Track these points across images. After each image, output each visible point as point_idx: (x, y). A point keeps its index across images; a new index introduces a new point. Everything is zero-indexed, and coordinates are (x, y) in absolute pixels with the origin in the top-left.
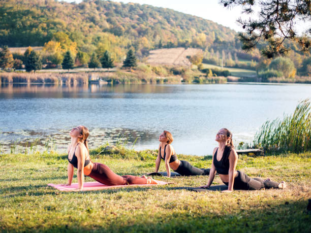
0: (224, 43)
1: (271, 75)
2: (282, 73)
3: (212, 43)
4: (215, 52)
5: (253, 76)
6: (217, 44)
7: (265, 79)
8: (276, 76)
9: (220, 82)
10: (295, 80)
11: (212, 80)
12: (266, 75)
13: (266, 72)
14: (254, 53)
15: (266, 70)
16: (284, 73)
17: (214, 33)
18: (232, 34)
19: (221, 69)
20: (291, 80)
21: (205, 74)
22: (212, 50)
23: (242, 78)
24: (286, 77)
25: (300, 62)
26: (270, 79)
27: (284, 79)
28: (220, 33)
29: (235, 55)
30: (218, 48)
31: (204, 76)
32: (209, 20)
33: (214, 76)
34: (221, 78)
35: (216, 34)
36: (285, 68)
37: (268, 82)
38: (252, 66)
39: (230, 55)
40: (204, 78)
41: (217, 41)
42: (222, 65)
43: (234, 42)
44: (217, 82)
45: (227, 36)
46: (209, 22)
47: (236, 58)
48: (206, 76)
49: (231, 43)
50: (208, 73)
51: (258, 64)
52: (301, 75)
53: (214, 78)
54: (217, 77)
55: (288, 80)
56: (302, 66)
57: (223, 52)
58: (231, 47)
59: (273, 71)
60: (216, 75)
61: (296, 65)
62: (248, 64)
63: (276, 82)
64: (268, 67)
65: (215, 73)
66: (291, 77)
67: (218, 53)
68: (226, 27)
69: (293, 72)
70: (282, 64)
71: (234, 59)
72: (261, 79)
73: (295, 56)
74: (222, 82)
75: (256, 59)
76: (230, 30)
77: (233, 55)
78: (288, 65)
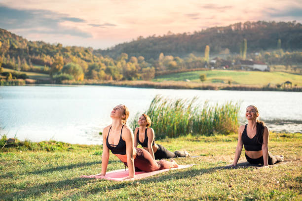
0: (19, 50)
1: (64, 78)
2: (72, 76)
3: (8, 49)
4: (11, 58)
5: (48, 79)
6: (12, 51)
7: (59, 82)
8: (68, 79)
9: (19, 84)
10: (84, 82)
11: (12, 83)
12: (59, 78)
13: (59, 76)
14: (46, 59)
15: (59, 73)
16: (75, 76)
17: (8, 40)
18: (24, 42)
19: (18, 72)
20: (81, 83)
21: (5, 77)
22: (9, 56)
23: (39, 81)
24: (76, 80)
25: (86, 67)
26: (64, 82)
27: (74, 81)
28: (13, 42)
29: (30, 60)
30: (14, 54)
31: (4, 78)
32: (3, 30)
33: (14, 79)
34: (20, 80)
35: (10, 42)
36: (75, 72)
37: (61, 84)
38: (45, 70)
39: (24, 60)
40: (5, 80)
41: (12, 47)
42: (19, 69)
43: (28, 49)
44: (17, 84)
45: (20, 44)
46: (3, 31)
47: (31, 63)
48: (7, 79)
49: (25, 50)
50: (9, 76)
51: (50, 68)
52: (88, 78)
53: (14, 80)
54: (16, 80)
55: (78, 82)
56: (88, 71)
57: (19, 58)
58: (25, 54)
59: (65, 75)
60: (16, 78)
61: (84, 70)
62: (42, 68)
63: (69, 84)
64: (60, 71)
65: (14, 75)
66: (80, 80)
67: (14, 58)
68: (18, 36)
69: (81, 76)
70: (72, 69)
71: (28, 64)
72: (55, 81)
73: (82, 62)
74: (21, 84)
75: (48, 65)
76: (23, 39)
77: (27, 60)
78: (78, 70)
